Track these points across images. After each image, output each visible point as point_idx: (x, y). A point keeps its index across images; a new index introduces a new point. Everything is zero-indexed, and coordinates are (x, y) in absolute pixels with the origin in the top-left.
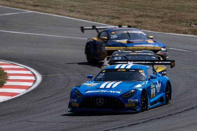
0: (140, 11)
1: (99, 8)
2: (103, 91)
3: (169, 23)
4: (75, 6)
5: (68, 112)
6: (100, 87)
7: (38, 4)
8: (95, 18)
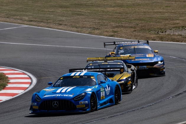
0: (117, 23)
1: (82, 21)
2: (58, 95)
3: (140, 32)
4: (63, 20)
5: (30, 113)
6: (57, 92)
7: (32, 19)
8: (79, 29)
